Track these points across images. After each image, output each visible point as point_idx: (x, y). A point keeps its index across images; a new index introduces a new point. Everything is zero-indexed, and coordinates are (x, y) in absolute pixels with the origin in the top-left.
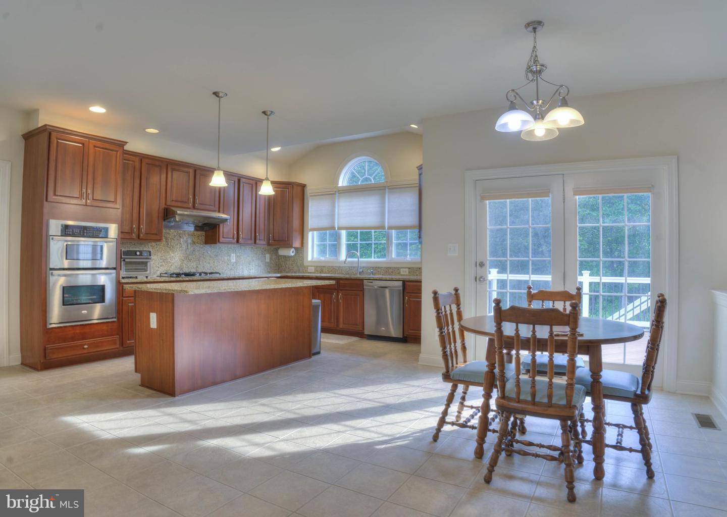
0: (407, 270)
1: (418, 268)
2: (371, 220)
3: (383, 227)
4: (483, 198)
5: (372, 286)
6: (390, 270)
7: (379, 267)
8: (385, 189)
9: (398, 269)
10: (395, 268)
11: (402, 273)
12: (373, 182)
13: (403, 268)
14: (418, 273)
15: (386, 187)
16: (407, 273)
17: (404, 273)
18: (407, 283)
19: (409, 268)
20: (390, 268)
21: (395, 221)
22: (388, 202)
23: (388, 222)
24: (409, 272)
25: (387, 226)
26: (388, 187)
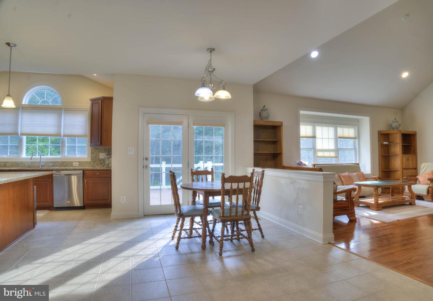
0: (78, 163)
1: (85, 162)
2: (51, 130)
3: (60, 135)
4: (148, 123)
5: (60, 175)
6: (64, 163)
7: (56, 162)
8: (62, 110)
9: (71, 162)
10: (68, 162)
11: (74, 165)
12: (51, 104)
13: (75, 162)
14: (85, 165)
15: (62, 109)
16: (78, 165)
17: (76, 165)
18: (86, 171)
19: (79, 162)
20: (65, 162)
21: (69, 132)
22: (64, 119)
23: (64, 132)
24: (79, 164)
25: (62, 134)
26: (64, 109)
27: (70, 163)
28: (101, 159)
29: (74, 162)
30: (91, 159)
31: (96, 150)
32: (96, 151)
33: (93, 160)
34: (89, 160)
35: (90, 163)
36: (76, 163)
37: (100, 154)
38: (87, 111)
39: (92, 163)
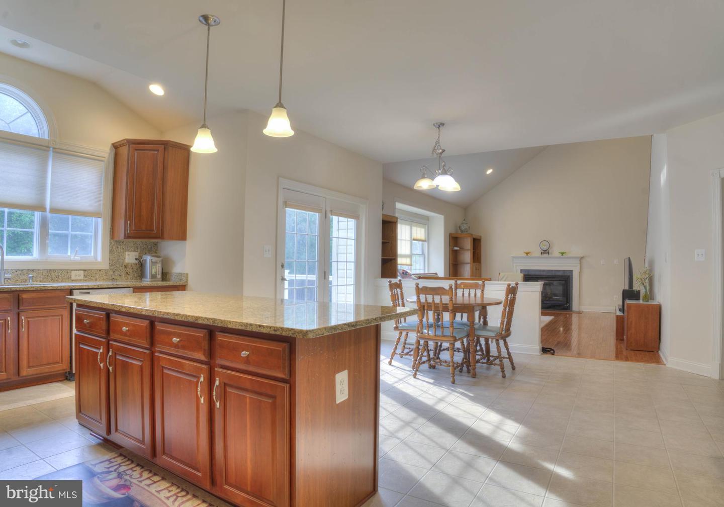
0: (82, 273)
1: (97, 270)
3: (43, 209)
4: (286, 204)
6: (53, 274)
8: (48, 151)
9: (68, 271)
10: (62, 270)
11: (73, 278)
13: (77, 270)
14: (98, 277)
15: (49, 147)
16: (82, 277)
17: (78, 278)
19: (85, 271)
20: (54, 271)
21: (64, 202)
22: (53, 172)
23: (51, 202)
24: (84, 275)
25: (48, 206)
26: (54, 148)
27: (66, 274)
28: (128, 264)
29: (74, 270)
30: (110, 263)
31: (119, 246)
32: (118, 248)
33: (113, 267)
34: (106, 266)
35: (106, 272)
36: (77, 273)
37: (127, 253)
38: (102, 161)
39: (112, 273)
